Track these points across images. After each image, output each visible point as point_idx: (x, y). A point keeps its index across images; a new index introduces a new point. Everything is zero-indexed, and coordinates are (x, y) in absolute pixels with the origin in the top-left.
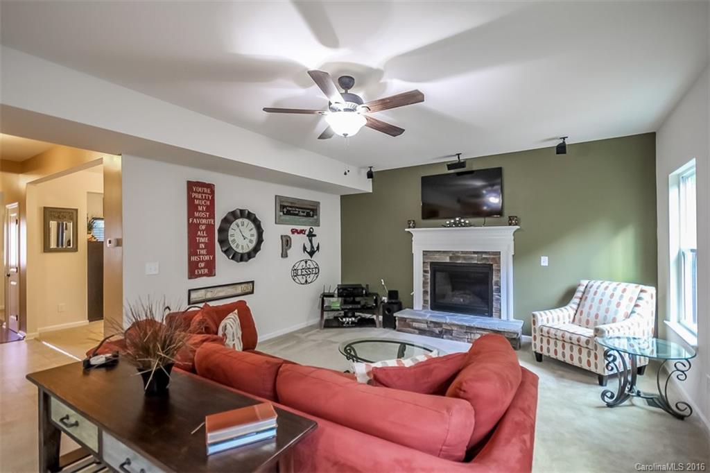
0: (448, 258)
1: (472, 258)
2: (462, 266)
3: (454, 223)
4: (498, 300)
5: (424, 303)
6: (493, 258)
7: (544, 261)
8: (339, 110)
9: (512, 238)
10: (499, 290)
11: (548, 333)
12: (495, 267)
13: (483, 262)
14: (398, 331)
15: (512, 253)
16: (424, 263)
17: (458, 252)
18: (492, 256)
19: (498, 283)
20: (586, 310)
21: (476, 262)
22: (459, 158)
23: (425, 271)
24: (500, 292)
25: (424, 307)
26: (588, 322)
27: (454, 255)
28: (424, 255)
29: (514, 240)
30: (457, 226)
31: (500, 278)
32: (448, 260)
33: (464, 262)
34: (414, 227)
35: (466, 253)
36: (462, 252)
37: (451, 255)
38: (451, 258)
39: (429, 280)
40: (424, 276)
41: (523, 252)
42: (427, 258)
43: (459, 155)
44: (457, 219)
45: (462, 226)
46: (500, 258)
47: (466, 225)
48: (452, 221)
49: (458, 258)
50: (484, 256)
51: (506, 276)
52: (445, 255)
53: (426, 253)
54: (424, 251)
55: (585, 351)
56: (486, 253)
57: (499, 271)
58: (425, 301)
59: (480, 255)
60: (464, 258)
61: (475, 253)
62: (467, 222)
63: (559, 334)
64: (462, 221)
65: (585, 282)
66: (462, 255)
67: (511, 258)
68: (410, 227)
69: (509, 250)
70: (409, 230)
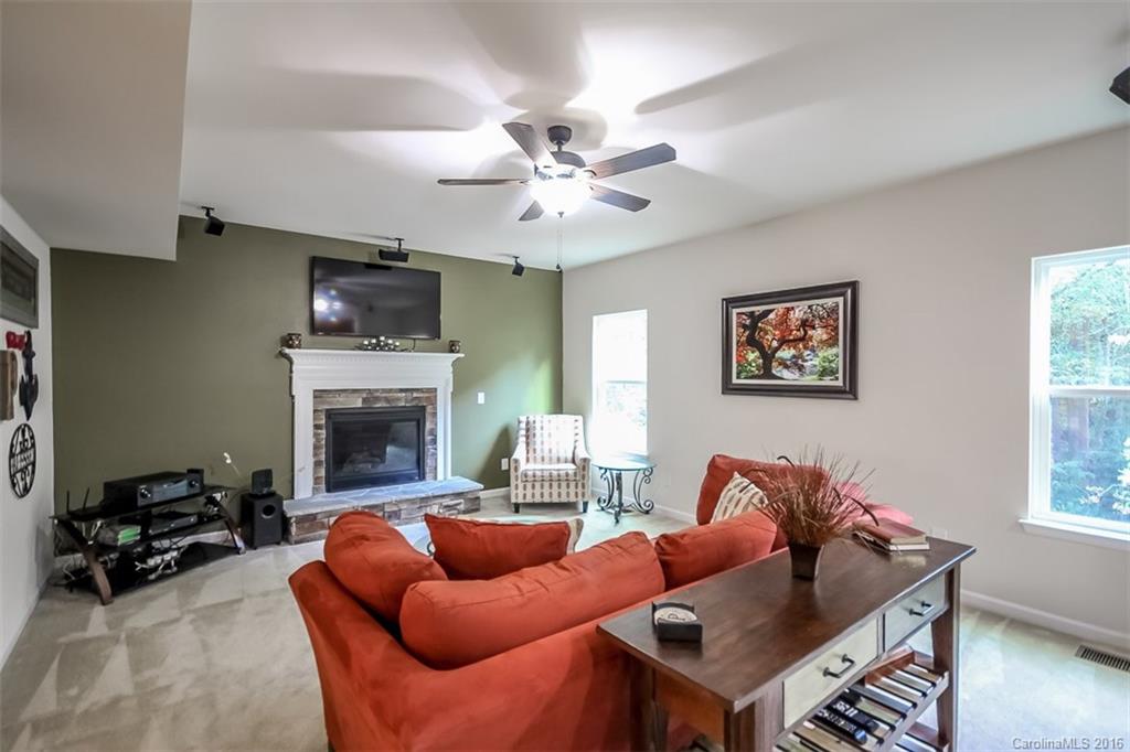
0: (360, 400)
1: (399, 399)
2: (382, 412)
3: (378, 344)
4: (435, 454)
5: (315, 483)
6: (427, 398)
7: (481, 398)
8: (550, 177)
9: (451, 369)
10: (434, 441)
11: (534, 476)
12: (429, 409)
13: (414, 403)
14: (297, 542)
15: (451, 390)
16: (315, 411)
17: (377, 390)
18: (427, 395)
19: (433, 433)
20: (538, 447)
21: (403, 404)
22: (400, 245)
23: (317, 427)
24: (435, 443)
25: (315, 491)
26: (543, 459)
27: (370, 396)
28: (315, 397)
29: (453, 372)
30: (374, 349)
31: (436, 425)
32: (359, 404)
33: (385, 405)
34: (298, 347)
35: (390, 391)
36: (384, 391)
37: (365, 395)
38: (364, 400)
39: (323, 442)
40: (316, 435)
41: (464, 382)
42: (323, 403)
43: (400, 240)
44: (382, 338)
45: (390, 350)
46: (436, 396)
47: (395, 349)
48: (374, 341)
49: (377, 399)
50: (415, 395)
52: (356, 395)
53: (319, 395)
54: (315, 391)
55: (572, 485)
56: (417, 390)
57: (435, 414)
58: (317, 480)
59: (409, 394)
60: (387, 400)
61: (401, 390)
62: (397, 344)
63: (546, 474)
64: (390, 341)
65: (523, 419)
66: (384, 395)
67: (450, 396)
68: (291, 347)
69: (447, 384)
70: (287, 351)
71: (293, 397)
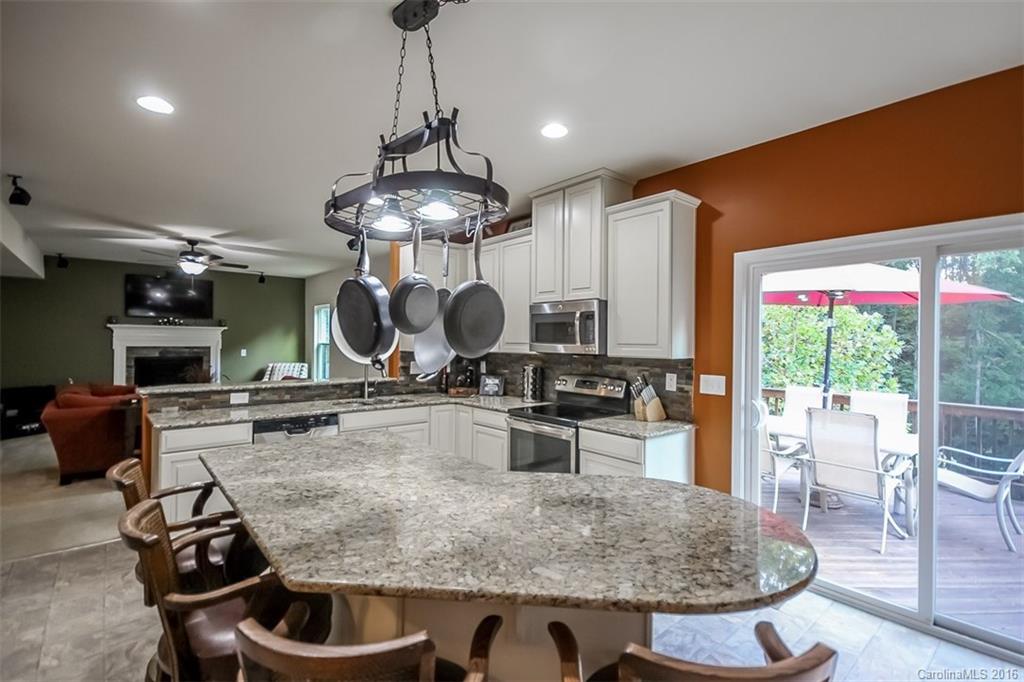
1: (184, 352)
2: (173, 360)
3: (168, 322)
6: (204, 352)
7: (244, 353)
9: (221, 336)
12: (205, 358)
13: (194, 355)
15: (220, 347)
16: (127, 358)
17: (169, 347)
18: (202, 350)
23: (128, 367)
27: (164, 350)
28: (127, 350)
29: (222, 338)
30: (170, 324)
31: (210, 367)
32: (157, 355)
34: (116, 323)
35: (179, 348)
36: (175, 348)
37: (161, 350)
38: (160, 353)
40: (127, 371)
41: (229, 347)
42: (133, 354)
44: (172, 319)
45: (176, 325)
46: (209, 352)
47: (180, 324)
48: (166, 320)
49: (170, 352)
50: (195, 350)
51: (215, 365)
52: (155, 350)
53: (129, 349)
54: (128, 347)
56: (197, 348)
57: (209, 361)
59: (191, 350)
60: (176, 353)
61: (186, 347)
62: (182, 321)
64: (177, 320)
66: (174, 350)
67: (219, 352)
68: (111, 323)
69: (218, 344)
70: (109, 325)
71: (113, 351)
